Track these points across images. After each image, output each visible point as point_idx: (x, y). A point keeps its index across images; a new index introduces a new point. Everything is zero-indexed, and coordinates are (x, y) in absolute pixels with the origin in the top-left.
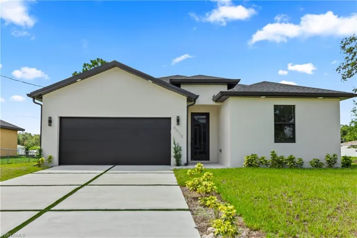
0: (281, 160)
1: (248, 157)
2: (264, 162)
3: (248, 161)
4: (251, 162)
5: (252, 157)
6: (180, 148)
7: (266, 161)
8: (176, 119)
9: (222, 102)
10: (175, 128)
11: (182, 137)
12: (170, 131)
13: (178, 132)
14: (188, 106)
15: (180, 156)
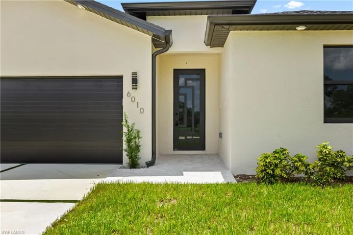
0: (339, 160)
1: (266, 158)
2: (303, 168)
3: (265, 166)
4: (273, 170)
5: (276, 158)
6: (138, 132)
7: (307, 166)
8: (131, 77)
9: (223, 47)
10: (129, 95)
11: (142, 111)
12: (122, 101)
13: (136, 101)
14: (155, 55)
15: (138, 147)
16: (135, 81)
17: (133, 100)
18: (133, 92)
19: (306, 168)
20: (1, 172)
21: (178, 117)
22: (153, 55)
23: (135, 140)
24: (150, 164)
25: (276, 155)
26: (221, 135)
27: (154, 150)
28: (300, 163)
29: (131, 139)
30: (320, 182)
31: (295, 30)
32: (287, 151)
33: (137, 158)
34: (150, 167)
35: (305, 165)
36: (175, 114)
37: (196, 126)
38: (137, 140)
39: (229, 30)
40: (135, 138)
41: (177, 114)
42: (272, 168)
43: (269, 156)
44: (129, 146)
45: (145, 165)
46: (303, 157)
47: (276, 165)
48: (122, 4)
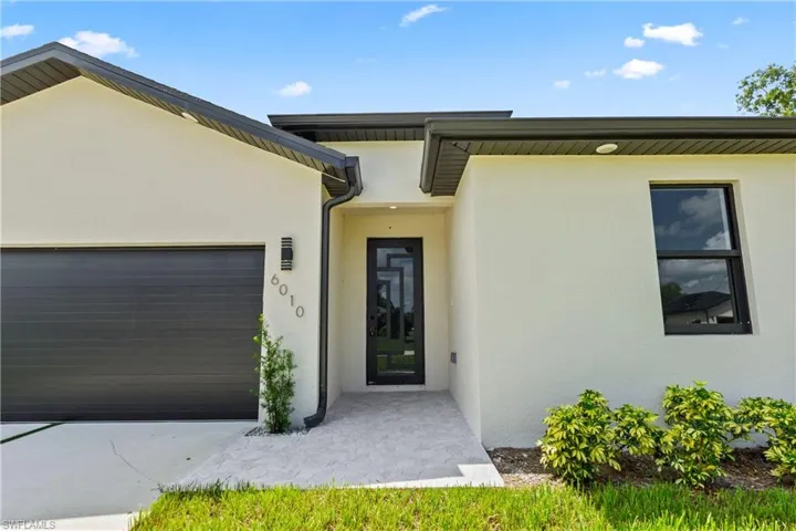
1: (568, 420)
2: (650, 442)
3: (568, 440)
5: (589, 421)
6: (290, 356)
7: (658, 436)
8: (281, 247)
9: (453, 194)
10: (275, 281)
11: (300, 312)
12: (262, 292)
13: (289, 294)
14: (328, 205)
15: (288, 387)
16: (288, 254)
17: (283, 291)
18: (284, 276)
19: (657, 440)
20: (3, 442)
21: (375, 322)
22: (323, 207)
23: (281, 373)
24: (312, 423)
25: (588, 412)
26: (453, 357)
27: (323, 390)
28: (643, 430)
29: (274, 370)
30: (696, 478)
31: (595, 153)
32: (602, 399)
33: (286, 409)
34: (312, 429)
35: (653, 434)
36: (370, 317)
37: (407, 335)
38: (286, 372)
39: (467, 153)
40: (282, 368)
41: (372, 318)
42: (584, 446)
43: (573, 417)
44: (270, 386)
45: (302, 424)
46: (647, 415)
47: (592, 439)
48: (270, 117)
